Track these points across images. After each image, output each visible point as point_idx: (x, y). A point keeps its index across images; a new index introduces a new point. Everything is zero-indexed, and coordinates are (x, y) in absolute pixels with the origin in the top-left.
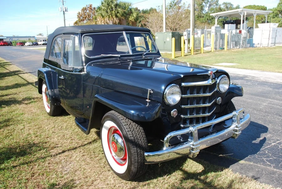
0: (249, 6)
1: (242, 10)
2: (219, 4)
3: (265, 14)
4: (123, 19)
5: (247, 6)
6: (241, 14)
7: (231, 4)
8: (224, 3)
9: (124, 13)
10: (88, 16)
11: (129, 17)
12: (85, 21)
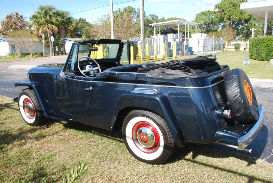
0: (172, 18)
1: (179, 21)
2: (146, 15)
3: (195, 25)
4: (62, 28)
5: (170, 18)
6: (178, 24)
7: (157, 16)
8: (150, 15)
9: (63, 21)
10: (14, 25)
11: (68, 26)
12: (11, 30)
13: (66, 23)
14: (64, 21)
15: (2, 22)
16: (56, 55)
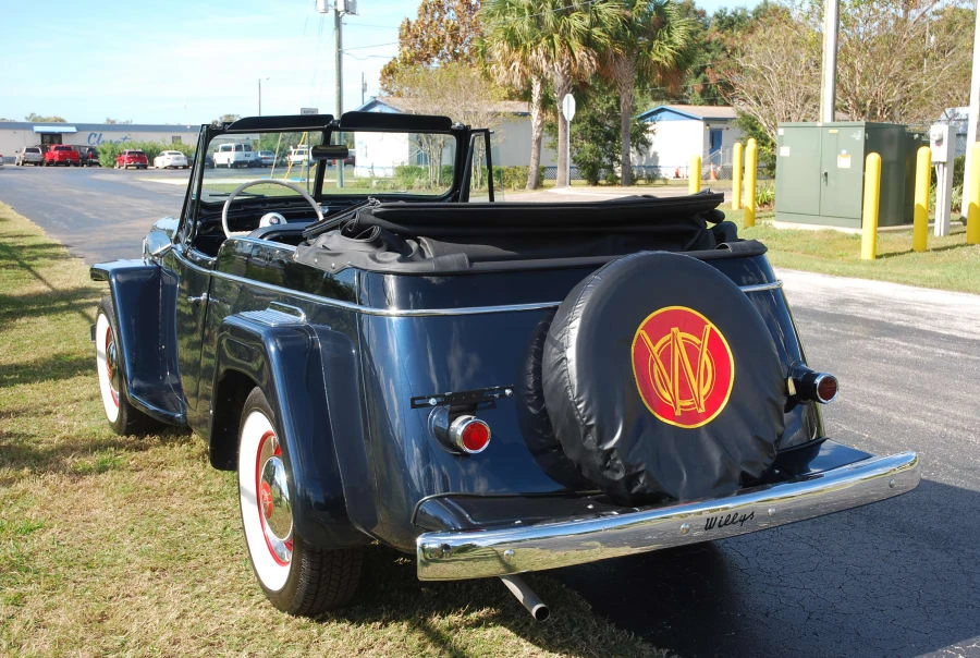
4: (617, 56)
9: (628, 22)
10: (448, 39)
11: (650, 48)
12: (436, 63)
13: (638, 32)
14: (630, 20)
15: (402, 29)
16: (604, 182)
